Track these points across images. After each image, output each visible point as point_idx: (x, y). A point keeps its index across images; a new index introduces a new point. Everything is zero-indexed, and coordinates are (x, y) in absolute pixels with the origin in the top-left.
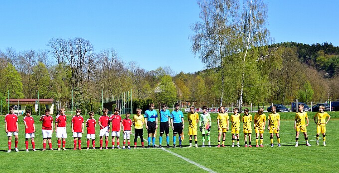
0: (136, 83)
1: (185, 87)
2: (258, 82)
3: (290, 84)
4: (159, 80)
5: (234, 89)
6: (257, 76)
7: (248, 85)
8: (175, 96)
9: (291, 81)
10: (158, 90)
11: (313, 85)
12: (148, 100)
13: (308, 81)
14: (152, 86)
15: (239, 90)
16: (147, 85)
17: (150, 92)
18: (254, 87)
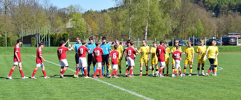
0: (50, 19)
1: (93, 23)
2: (160, 19)
3: (184, 22)
4: (70, 16)
5: (140, 26)
6: (160, 14)
7: (152, 22)
8: (85, 31)
9: (185, 19)
10: (69, 25)
11: (203, 23)
12: (64, 34)
13: (199, 20)
14: (65, 22)
15: (145, 27)
16: (59, 21)
17: (62, 27)
18: (157, 23)
